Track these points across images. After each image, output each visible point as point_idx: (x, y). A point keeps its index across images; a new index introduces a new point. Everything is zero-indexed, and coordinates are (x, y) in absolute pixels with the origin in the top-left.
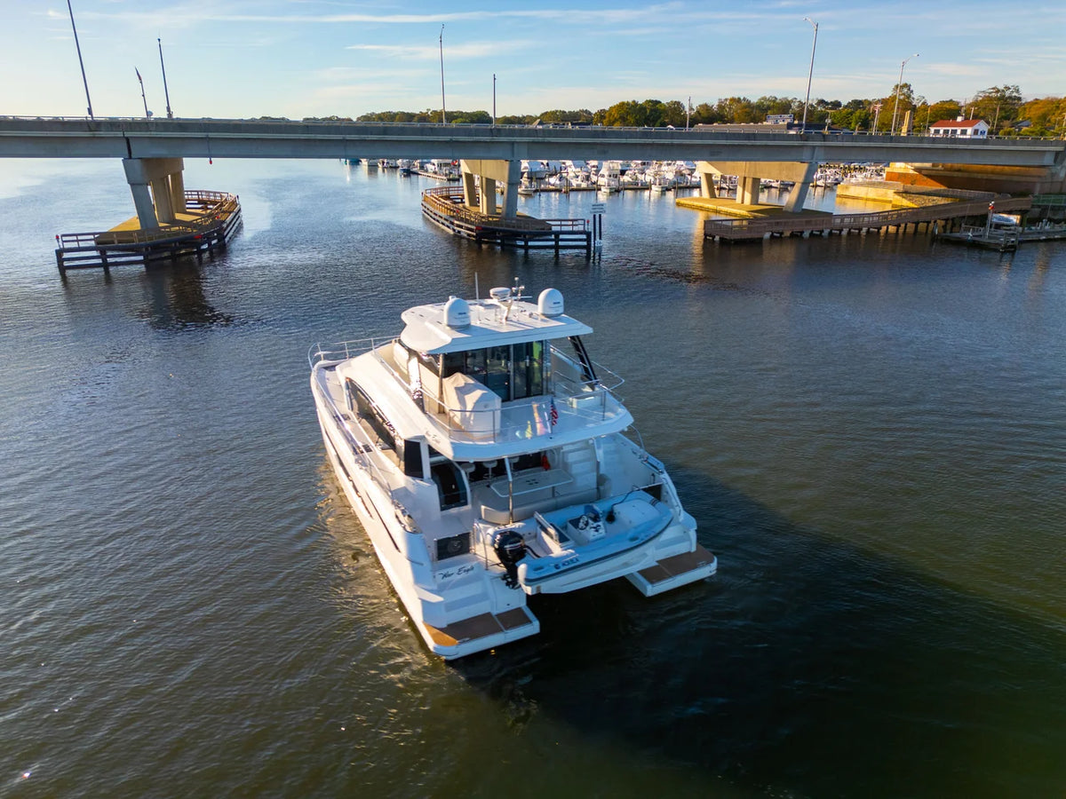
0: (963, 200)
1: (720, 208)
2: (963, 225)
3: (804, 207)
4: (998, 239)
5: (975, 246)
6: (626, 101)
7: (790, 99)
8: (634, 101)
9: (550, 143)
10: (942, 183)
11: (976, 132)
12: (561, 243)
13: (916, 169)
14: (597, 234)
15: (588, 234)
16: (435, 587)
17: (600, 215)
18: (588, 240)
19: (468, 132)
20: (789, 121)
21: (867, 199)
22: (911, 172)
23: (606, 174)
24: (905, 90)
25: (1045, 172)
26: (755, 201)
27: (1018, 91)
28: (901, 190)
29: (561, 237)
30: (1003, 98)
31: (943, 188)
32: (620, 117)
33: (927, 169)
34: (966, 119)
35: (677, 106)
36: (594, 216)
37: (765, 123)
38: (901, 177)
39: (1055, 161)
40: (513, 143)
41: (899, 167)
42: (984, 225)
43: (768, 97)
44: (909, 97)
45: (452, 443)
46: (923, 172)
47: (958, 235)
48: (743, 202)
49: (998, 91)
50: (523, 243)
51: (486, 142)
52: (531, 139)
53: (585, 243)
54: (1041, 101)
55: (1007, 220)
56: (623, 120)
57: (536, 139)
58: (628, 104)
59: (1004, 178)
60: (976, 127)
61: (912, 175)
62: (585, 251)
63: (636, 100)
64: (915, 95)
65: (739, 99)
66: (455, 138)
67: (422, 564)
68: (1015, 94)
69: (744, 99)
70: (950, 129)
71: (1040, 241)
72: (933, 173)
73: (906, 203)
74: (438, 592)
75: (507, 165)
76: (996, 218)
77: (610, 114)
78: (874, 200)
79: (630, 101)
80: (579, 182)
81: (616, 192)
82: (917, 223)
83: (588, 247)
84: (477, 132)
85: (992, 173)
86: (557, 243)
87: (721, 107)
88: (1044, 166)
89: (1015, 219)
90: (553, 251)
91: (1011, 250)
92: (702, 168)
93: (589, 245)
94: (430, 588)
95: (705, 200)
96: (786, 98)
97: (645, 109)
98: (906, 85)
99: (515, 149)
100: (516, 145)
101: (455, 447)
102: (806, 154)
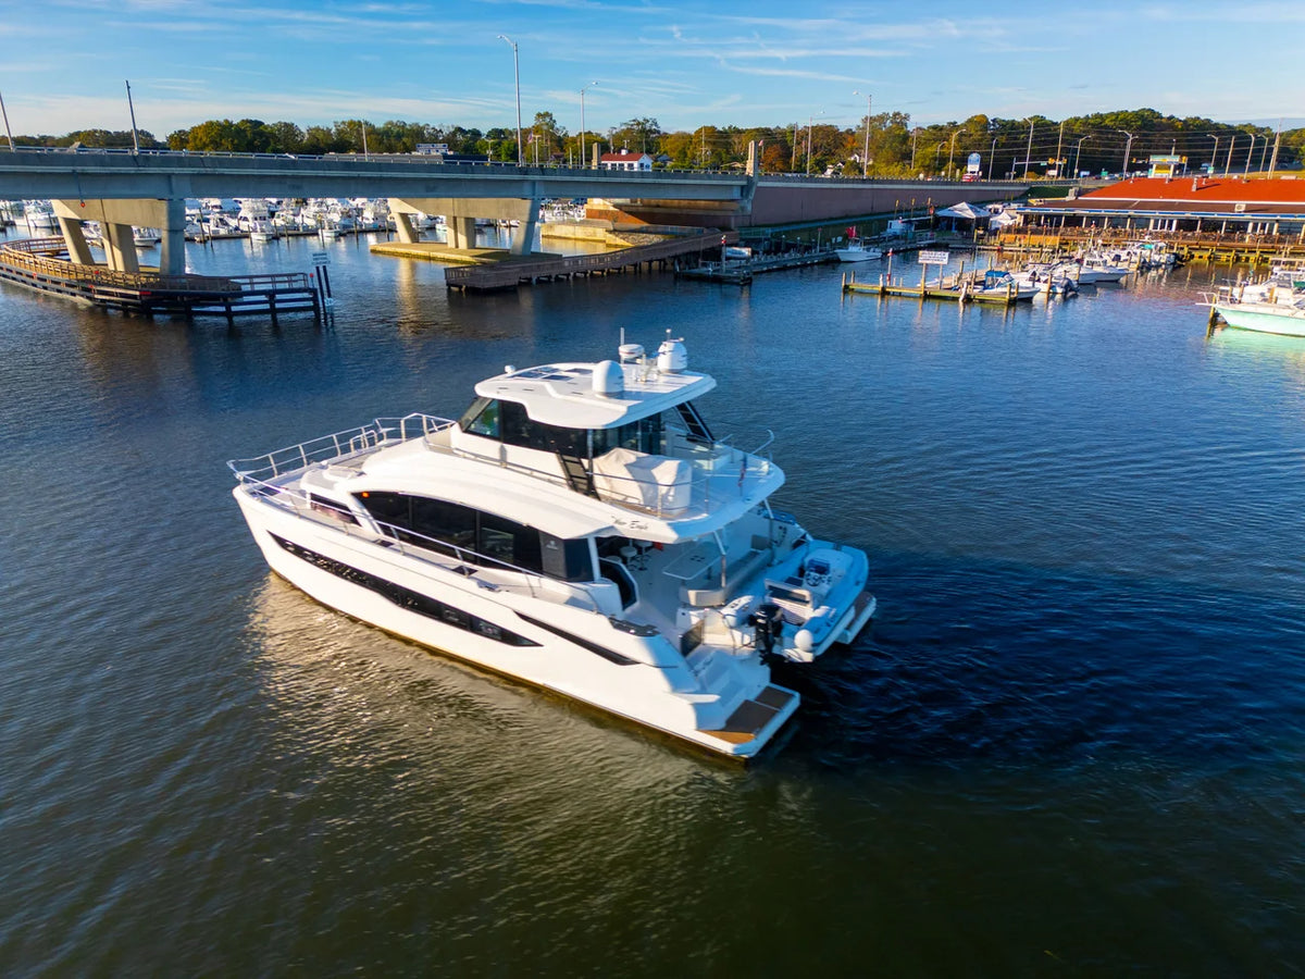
0: (677, 236)
1: (432, 254)
2: (700, 261)
3: (533, 250)
4: (732, 272)
5: (717, 280)
6: (214, 120)
7: (421, 125)
8: (226, 121)
9: (222, 175)
10: (645, 220)
11: (642, 165)
12: (278, 306)
13: (615, 206)
14: (326, 293)
15: (313, 291)
16: (698, 687)
17: (324, 267)
18: (315, 299)
19: (100, 161)
20: (444, 151)
21: (576, 239)
22: (612, 209)
23: (250, 216)
24: (548, 120)
25: (734, 206)
26: (472, 245)
27: (656, 124)
28: (612, 228)
29: (278, 297)
30: (643, 131)
31: (646, 225)
32: (211, 142)
33: (626, 206)
34: (630, 152)
35: (289, 129)
36: (318, 268)
37: (413, 153)
38: (602, 214)
39: (742, 195)
40: (169, 176)
41: (597, 203)
42: (719, 259)
43: (395, 121)
44: (552, 127)
45: (669, 524)
46: (624, 208)
47: (696, 271)
48: (457, 246)
49: (639, 124)
50: (223, 309)
51: (129, 174)
52: (196, 170)
53: (311, 304)
54: (672, 136)
55: (740, 253)
56: (217, 145)
57: (203, 170)
58: (218, 124)
59: (700, 213)
60: (641, 161)
61: (612, 212)
62: (312, 313)
63: (230, 120)
64: (557, 126)
65: (359, 122)
66: (79, 169)
67: (675, 667)
68: (654, 127)
69: (366, 123)
70: (617, 163)
71: (763, 272)
72: (634, 209)
73: (619, 241)
74: (703, 691)
75: (163, 206)
76: (728, 251)
77: (195, 138)
78: (584, 240)
79: (221, 120)
80: (213, 228)
81: (274, 238)
82: (650, 262)
83: (315, 308)
84: (113, 161)
85: (688, 208)
86: (272, 306)
87: (339, 132)
88: (733, 200)
89: (746, 251)
90: (268, 317)
91: (748, 282)
92: (397, 206)
93: (316, 305)
94: (692, 690)
95: (405, 246)
96: (417, 124)
97: (245, 131)
98: (547, 114)
99: (174, 184)
100: (174, 179)
101: (675, 527)
102: (527, 189)
